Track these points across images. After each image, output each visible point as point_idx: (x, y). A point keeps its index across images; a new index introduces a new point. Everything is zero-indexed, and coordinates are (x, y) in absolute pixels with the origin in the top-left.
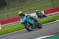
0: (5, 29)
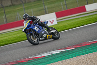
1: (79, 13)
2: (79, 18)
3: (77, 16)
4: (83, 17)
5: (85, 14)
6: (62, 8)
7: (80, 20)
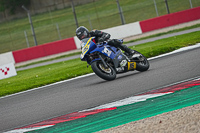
0: (26, 77)
1: (57, 53)
2: (61, 63)
3: (57, 58)
4: (71, 61)
5: (74, 54)
6: (26, 43)
7: (64, 66)
